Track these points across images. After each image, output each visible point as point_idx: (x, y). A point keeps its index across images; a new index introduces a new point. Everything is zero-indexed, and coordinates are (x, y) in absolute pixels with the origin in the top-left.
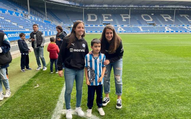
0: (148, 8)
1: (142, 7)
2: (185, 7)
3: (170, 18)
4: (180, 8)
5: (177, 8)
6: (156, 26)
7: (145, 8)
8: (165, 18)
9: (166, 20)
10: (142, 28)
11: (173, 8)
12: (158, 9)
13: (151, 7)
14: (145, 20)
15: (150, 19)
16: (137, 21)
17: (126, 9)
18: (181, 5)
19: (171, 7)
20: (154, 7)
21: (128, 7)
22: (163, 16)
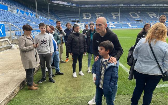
0: (135, 7)
1: (130, 6)
3: (154, 15)
4: (163, 6)
5: (161, 7)
6: (143, 23)
7: (133, 7)
8: (150, 15)
9: (152, 17)
10: (130, 24)
12: (145, 7)
13: (138, 6)
14: (133, 17)
15: (137, 16)
16: (126, 18)
17: (116, 8)
18: (165, 4)
19: (156, 5)
20: (141, 6)
21: (118, 6)
22: (148, 13)
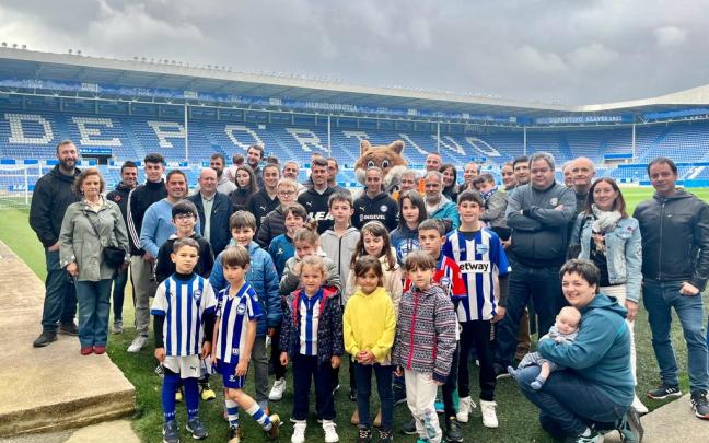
0: (246, 106)
1: (227, 101)
2: (355, 109)
3: (315, 141)
4: (342, 112)
5: (335, 112)
7: (236, 104)
8: (302, 141)
9: (306, 149)
11: (322, 111)
12: (280, 111)
13: (257, 103)
14: (240, 145)
16: (214, 146)
17: (170, 103)
18: (346, 103)
19: (317, 106)
20: (265, 103)
21: (179, 97)
22: (293, 132)
